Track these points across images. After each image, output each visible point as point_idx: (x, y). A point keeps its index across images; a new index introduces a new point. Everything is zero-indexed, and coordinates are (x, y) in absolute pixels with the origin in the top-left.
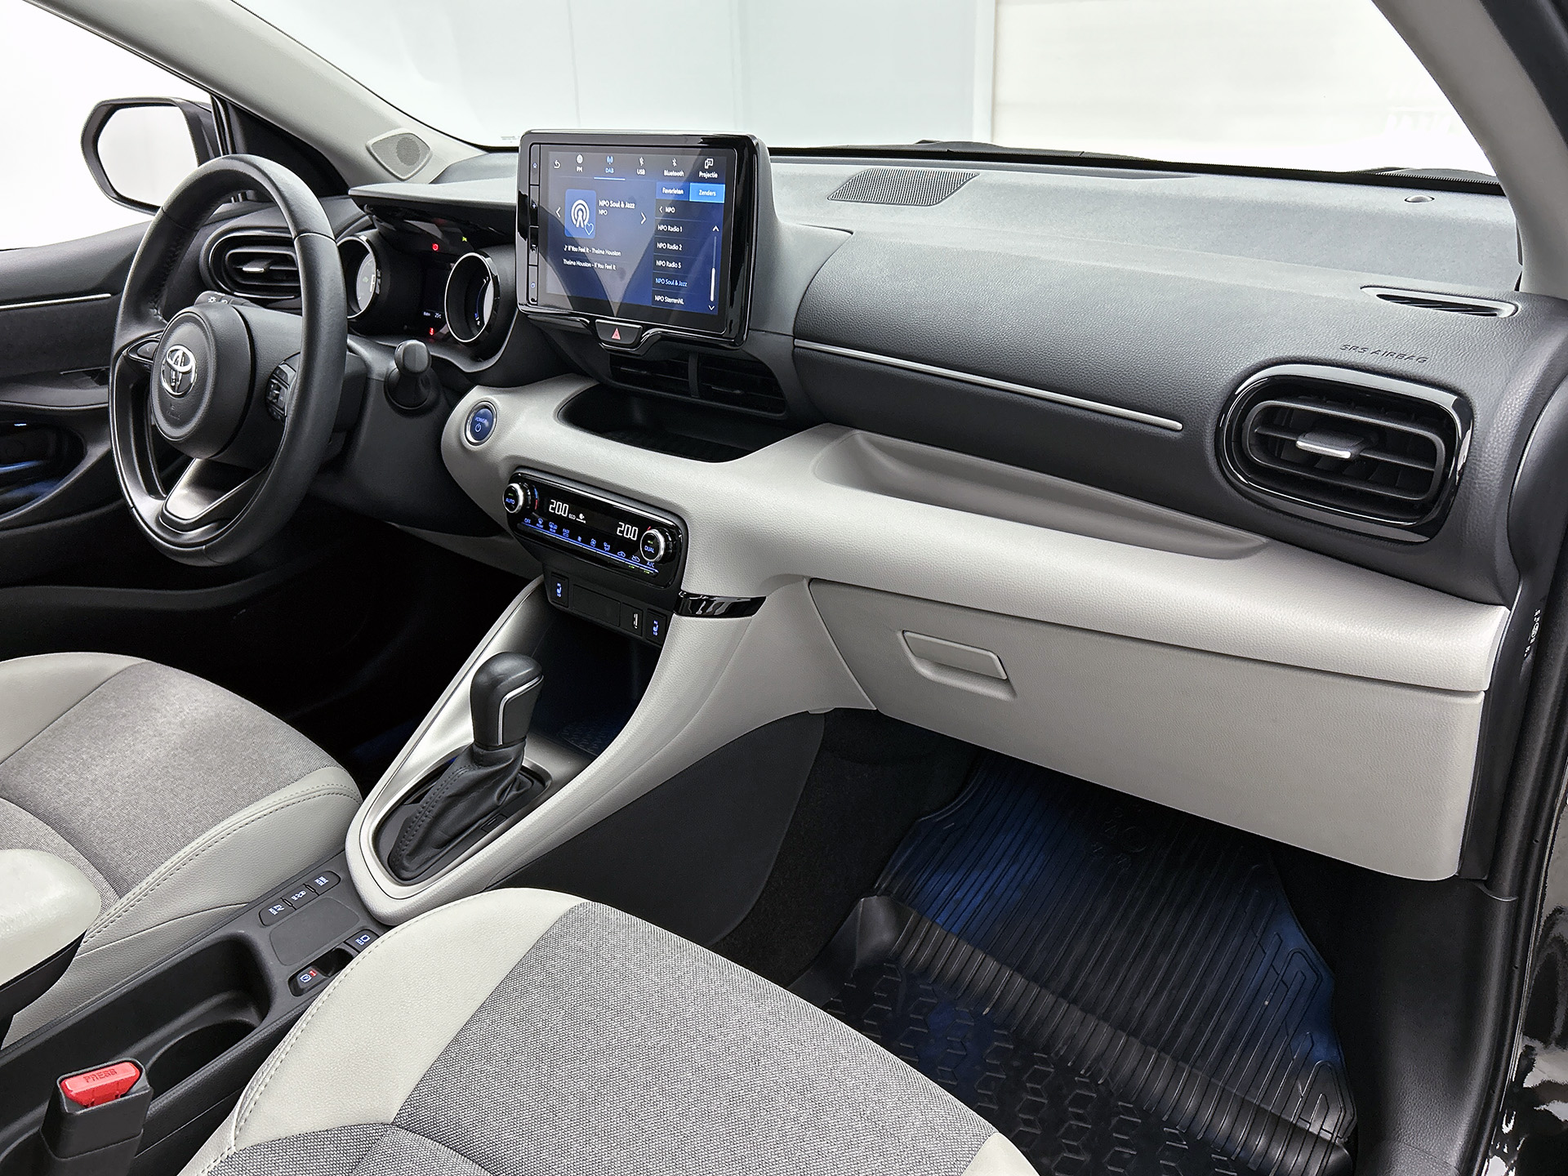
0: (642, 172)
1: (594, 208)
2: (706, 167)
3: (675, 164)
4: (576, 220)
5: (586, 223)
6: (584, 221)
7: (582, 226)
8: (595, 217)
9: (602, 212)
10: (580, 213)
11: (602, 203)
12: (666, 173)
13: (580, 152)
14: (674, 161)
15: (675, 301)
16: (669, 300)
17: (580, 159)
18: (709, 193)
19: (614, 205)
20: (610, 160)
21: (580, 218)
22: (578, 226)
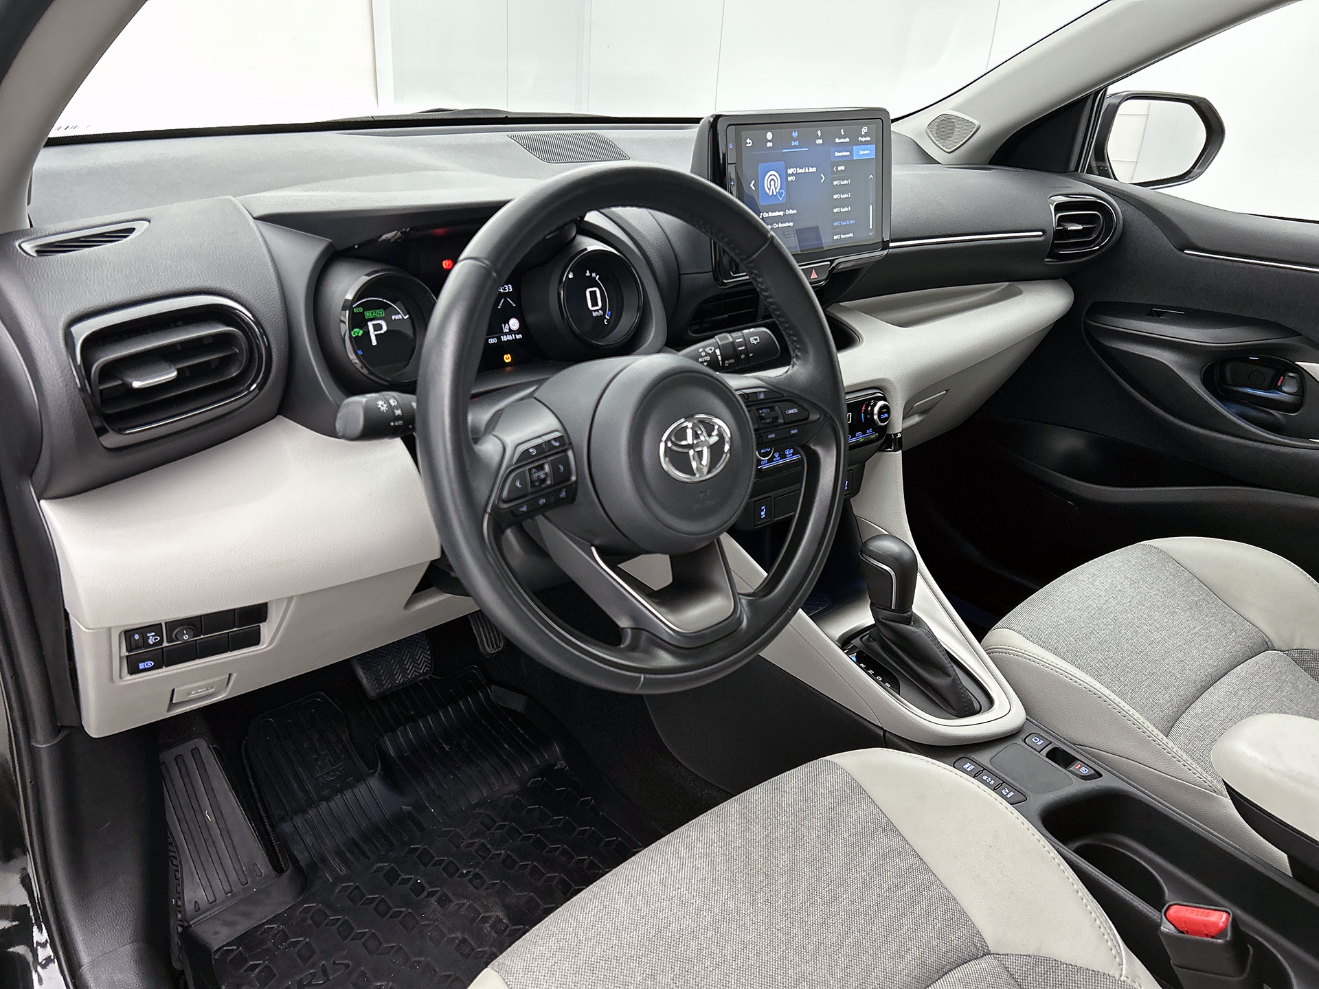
0: (820, 141)
1: (784, 176)
2: (863, 133)
3: (843, 133)
4: (769, 190)
5: (777, 190)
6: (776, 189)
7: (775, 194)
8: (786, 184)
9: (790, 179)
10: (773, 181)
11: (790, 171)
12: (837, 140)
13: (769, 130)
14: (842, 131)
15: (847, 236)
16: (843, 236)
17: (769, 136)
18: (866, 152)
19: (800, 171)
20: (795, 134)
21: (773, 187)
22: (771, 194)
